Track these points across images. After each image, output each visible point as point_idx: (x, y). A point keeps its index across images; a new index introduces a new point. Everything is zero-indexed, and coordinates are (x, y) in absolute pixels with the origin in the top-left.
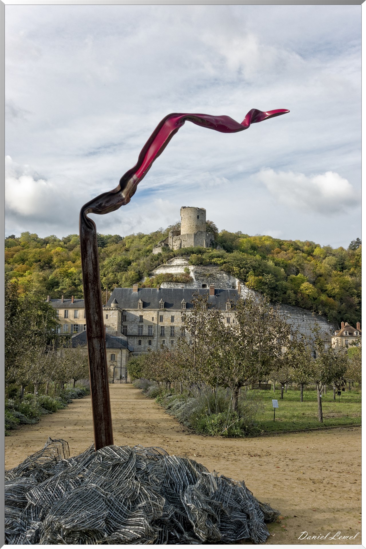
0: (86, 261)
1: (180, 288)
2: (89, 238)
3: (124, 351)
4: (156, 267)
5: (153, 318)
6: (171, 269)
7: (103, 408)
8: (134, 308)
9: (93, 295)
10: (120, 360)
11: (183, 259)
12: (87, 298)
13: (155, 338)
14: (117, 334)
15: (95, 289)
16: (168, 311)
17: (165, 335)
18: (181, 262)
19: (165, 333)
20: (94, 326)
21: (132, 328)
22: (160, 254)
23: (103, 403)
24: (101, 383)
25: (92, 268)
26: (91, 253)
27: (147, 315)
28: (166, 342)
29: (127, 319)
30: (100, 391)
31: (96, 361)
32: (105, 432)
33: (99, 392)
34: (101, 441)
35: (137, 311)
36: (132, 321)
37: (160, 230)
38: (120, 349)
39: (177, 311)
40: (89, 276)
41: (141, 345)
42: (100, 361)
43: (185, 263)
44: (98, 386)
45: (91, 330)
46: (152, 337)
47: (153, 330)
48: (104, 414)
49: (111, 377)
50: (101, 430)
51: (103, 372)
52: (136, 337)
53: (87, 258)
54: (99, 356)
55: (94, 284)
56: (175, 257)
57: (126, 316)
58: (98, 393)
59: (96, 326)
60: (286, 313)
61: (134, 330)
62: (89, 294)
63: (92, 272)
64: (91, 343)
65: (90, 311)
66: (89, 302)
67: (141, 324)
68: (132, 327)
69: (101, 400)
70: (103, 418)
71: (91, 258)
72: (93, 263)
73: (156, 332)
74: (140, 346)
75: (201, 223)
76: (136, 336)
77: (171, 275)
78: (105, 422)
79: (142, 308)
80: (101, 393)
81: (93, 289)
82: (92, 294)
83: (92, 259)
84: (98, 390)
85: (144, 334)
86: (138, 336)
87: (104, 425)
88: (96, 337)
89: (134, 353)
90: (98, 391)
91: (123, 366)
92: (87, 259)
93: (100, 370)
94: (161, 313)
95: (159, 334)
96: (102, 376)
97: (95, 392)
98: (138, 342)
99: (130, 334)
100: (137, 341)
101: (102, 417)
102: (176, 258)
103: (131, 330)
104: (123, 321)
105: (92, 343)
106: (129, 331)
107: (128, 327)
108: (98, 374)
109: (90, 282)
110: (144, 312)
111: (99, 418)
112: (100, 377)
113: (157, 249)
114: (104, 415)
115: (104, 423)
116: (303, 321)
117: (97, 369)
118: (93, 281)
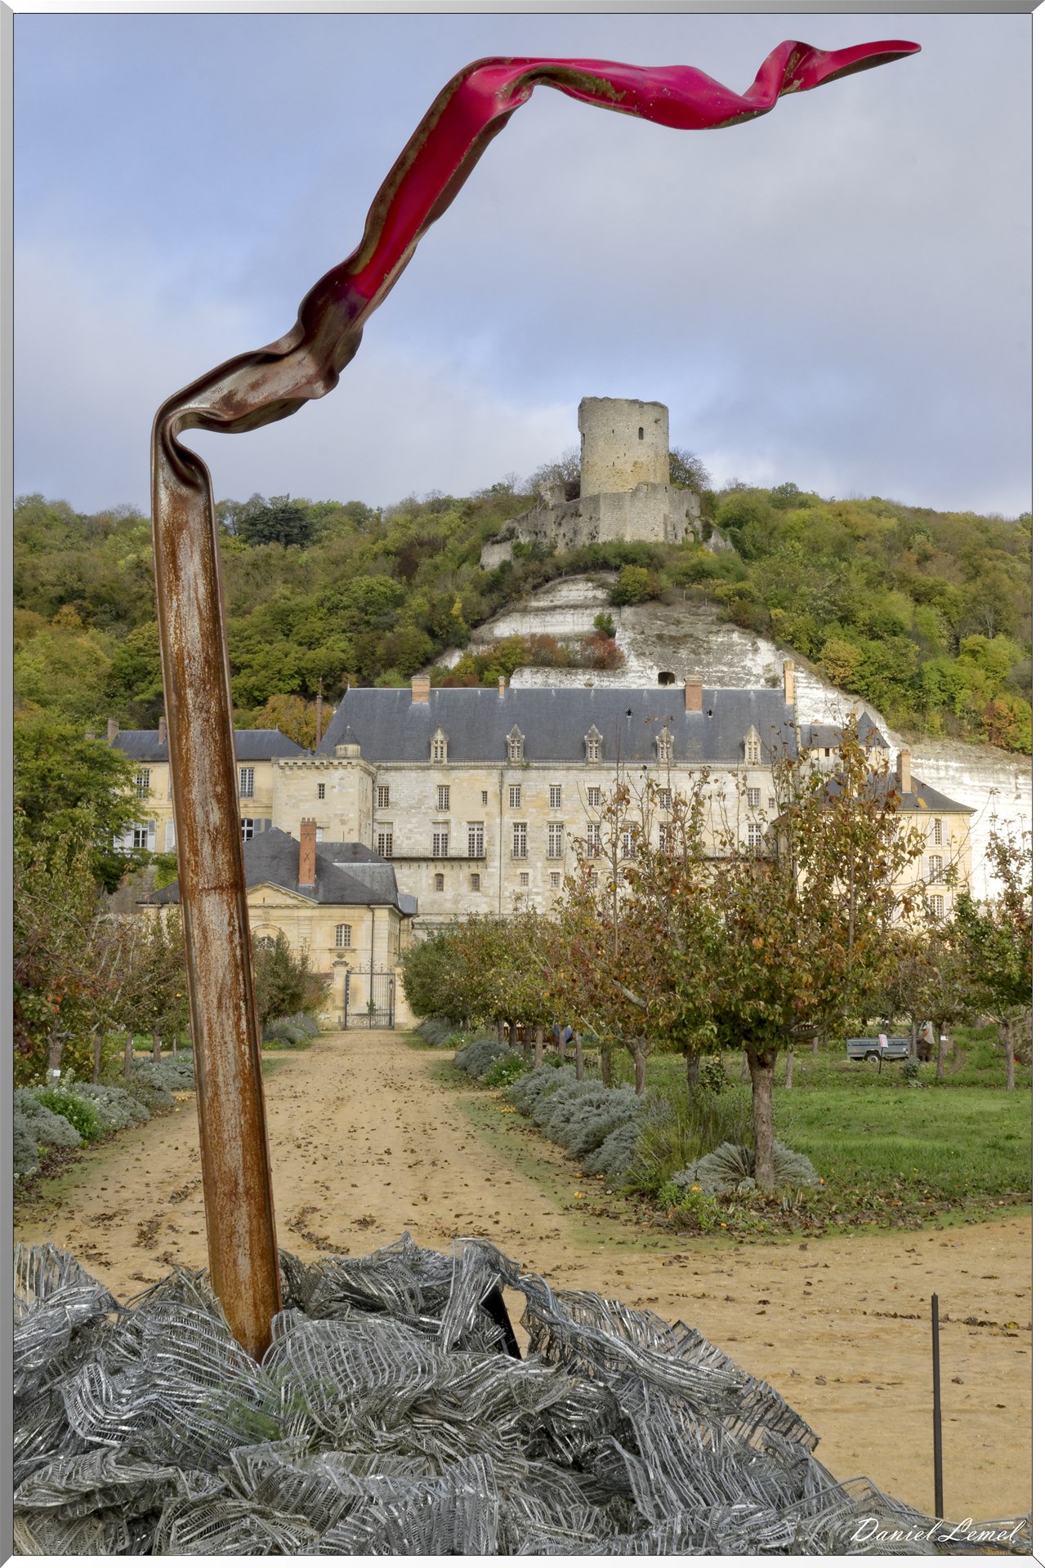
0: (175, 605)
1: (580, 687)
2: (187, 522)
3: (383, 914)
4: (494, 614)
5: (485, 793)
6: (548, 618)
7: (240, 1152)
8: (416, 759)
9: (203, 733)
10: (369, 947)
11: (590, 584)
12: (179, 745)
13: (491, 864)
14: (355, 853)
15: (208, 712)
16: (537, 768)
17: (529, 855)
18: (582, 593)
19: (528, 848)
20: (206, 849)
21: (411, 831)
22: (505, 567)
23: (242, 1136)
24: (232, 1060)
25: (197, 630)
26: (195, 576)
27: (465, 784)
28: (531, 878)
29: (391, 799)
30: (231, 1089)
31: (212, 978)
32: (251, 1240)
33: (228, 1093)
34: (233, 1277)
35: (429, 768)
36: (412, 807)
37: (506, 484)
38: (369, 904)
39: (569, 769)
40: (186, 661)
41: (442, 890)
42: (228, 977)
43: (595, 598)
44: (221, 1072)
45: (196, 862)
46: (480, 864)
47: (485, 839)
48: (244, 1174)
49: (336, 1008)
50: (232, 1234)
51: (239, 1019)
52: (424, 865)
53: (177, 594)
54: (227, 959)
55: (204, 689)
56: (560, 575)
57: (387, 789)
58: (223, 1098)
59: (214, 848)
60: (957, 770)
61: (419, 837)
62: (187, 730)
63: (199, 646)
64: (195, 911)
65: (190, 792)
66: (188, 760)
67: (441, 817)
68: (409, 826)
69: (233, 1121)
70: (241, 1189)
71: (193, 595)
72: (200, 613)
73: (498, 843)
74: (440, 894)
75: (652, 454)
76: (425, 859)
77: (546, 641)
78: (250, 1204)
79: (445, 760)
80: (232, 1097)
81: (201, 709)
82: (199, 729)
83: (197, 599)
84: (221, 1085)
85: (452, 853)
86: (432, 860)
87: (245, 1217)
88: (215, 888)
89: (417, 920)
90: (223, 1090)
91: (377, 969)
92: (178, 600)
93: (231, 1011)
94: (513, 777)
95: (508, 851)
96: (239, 1034)
97: (210, 1094)
98: (431, 881)
99: (405, 853)
100: (427, 876)
101: (237, 1184)
102: (564, 578)
103: (409, 838)
104: (377, 804)
105: (200, 911)
106: (399, 842)
107: (396, 827)
108: (222, 1024)
109: (191, 685)
110: (454, 773)
111: (226, 1189)
112: (228, 1038)
113: (497, 548)
114: (245, 1180)
115: (244, 1209)
116: (1018, 797)
117: (219, 1007)
118: (203, 681)
